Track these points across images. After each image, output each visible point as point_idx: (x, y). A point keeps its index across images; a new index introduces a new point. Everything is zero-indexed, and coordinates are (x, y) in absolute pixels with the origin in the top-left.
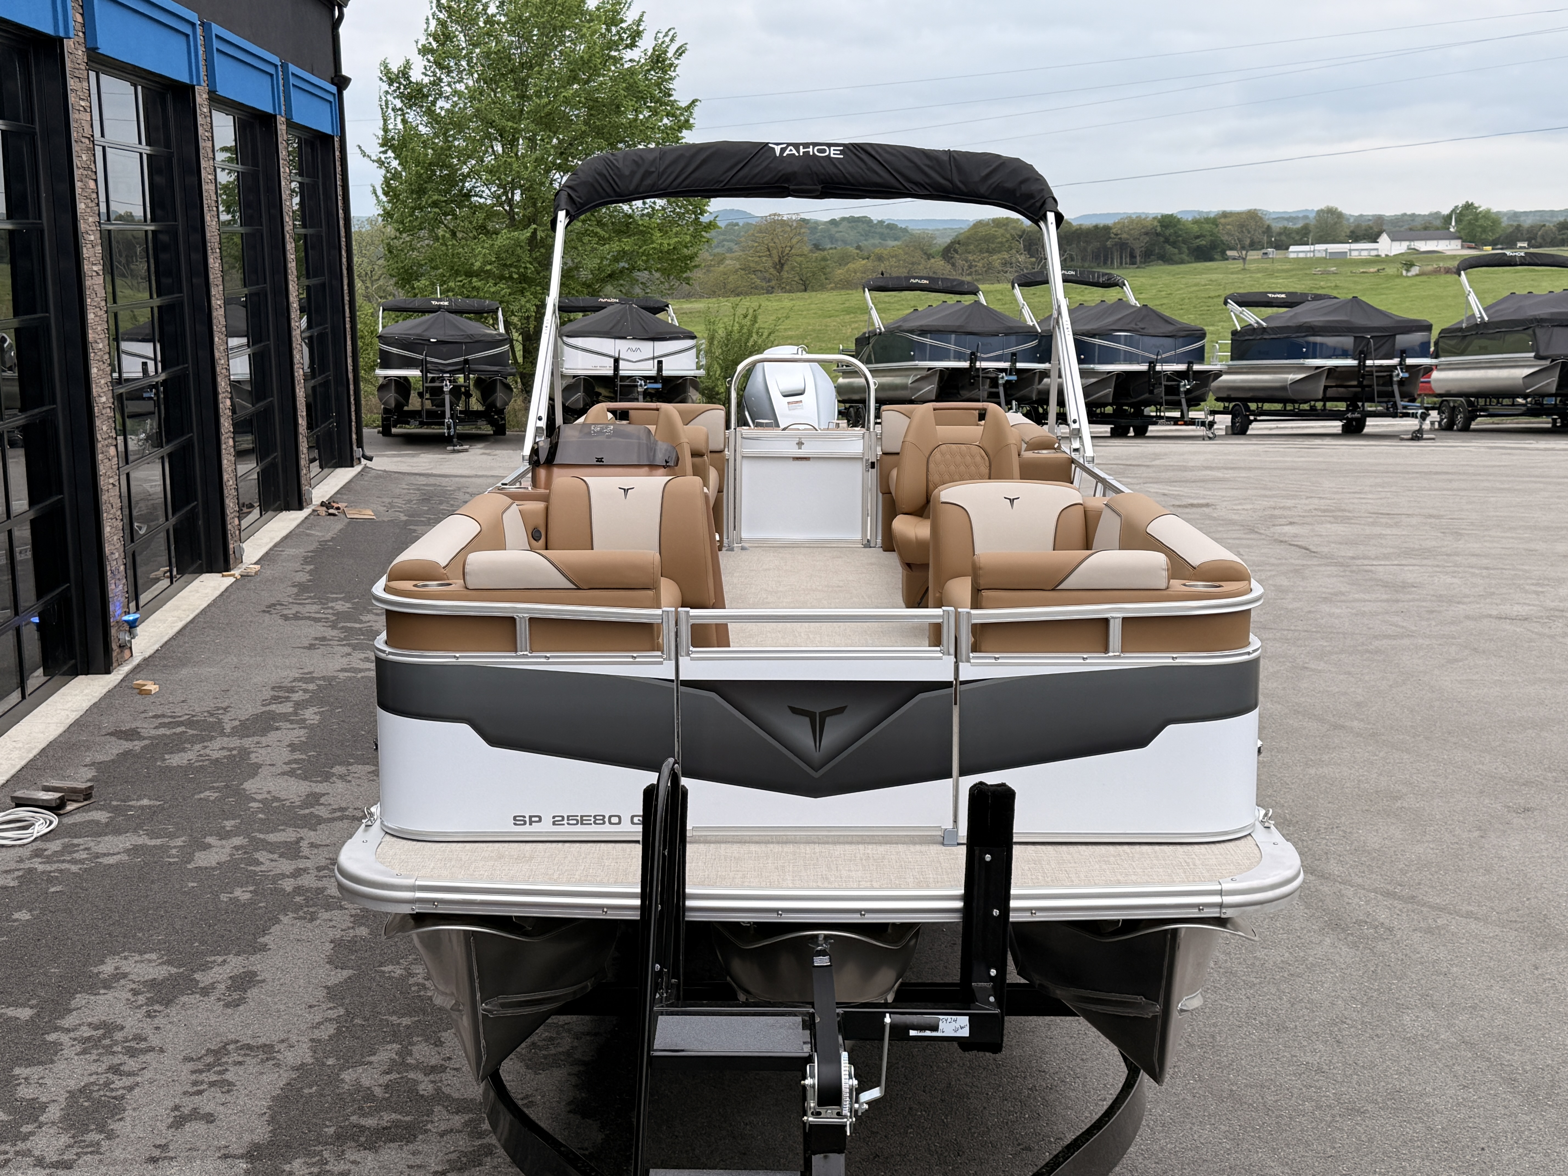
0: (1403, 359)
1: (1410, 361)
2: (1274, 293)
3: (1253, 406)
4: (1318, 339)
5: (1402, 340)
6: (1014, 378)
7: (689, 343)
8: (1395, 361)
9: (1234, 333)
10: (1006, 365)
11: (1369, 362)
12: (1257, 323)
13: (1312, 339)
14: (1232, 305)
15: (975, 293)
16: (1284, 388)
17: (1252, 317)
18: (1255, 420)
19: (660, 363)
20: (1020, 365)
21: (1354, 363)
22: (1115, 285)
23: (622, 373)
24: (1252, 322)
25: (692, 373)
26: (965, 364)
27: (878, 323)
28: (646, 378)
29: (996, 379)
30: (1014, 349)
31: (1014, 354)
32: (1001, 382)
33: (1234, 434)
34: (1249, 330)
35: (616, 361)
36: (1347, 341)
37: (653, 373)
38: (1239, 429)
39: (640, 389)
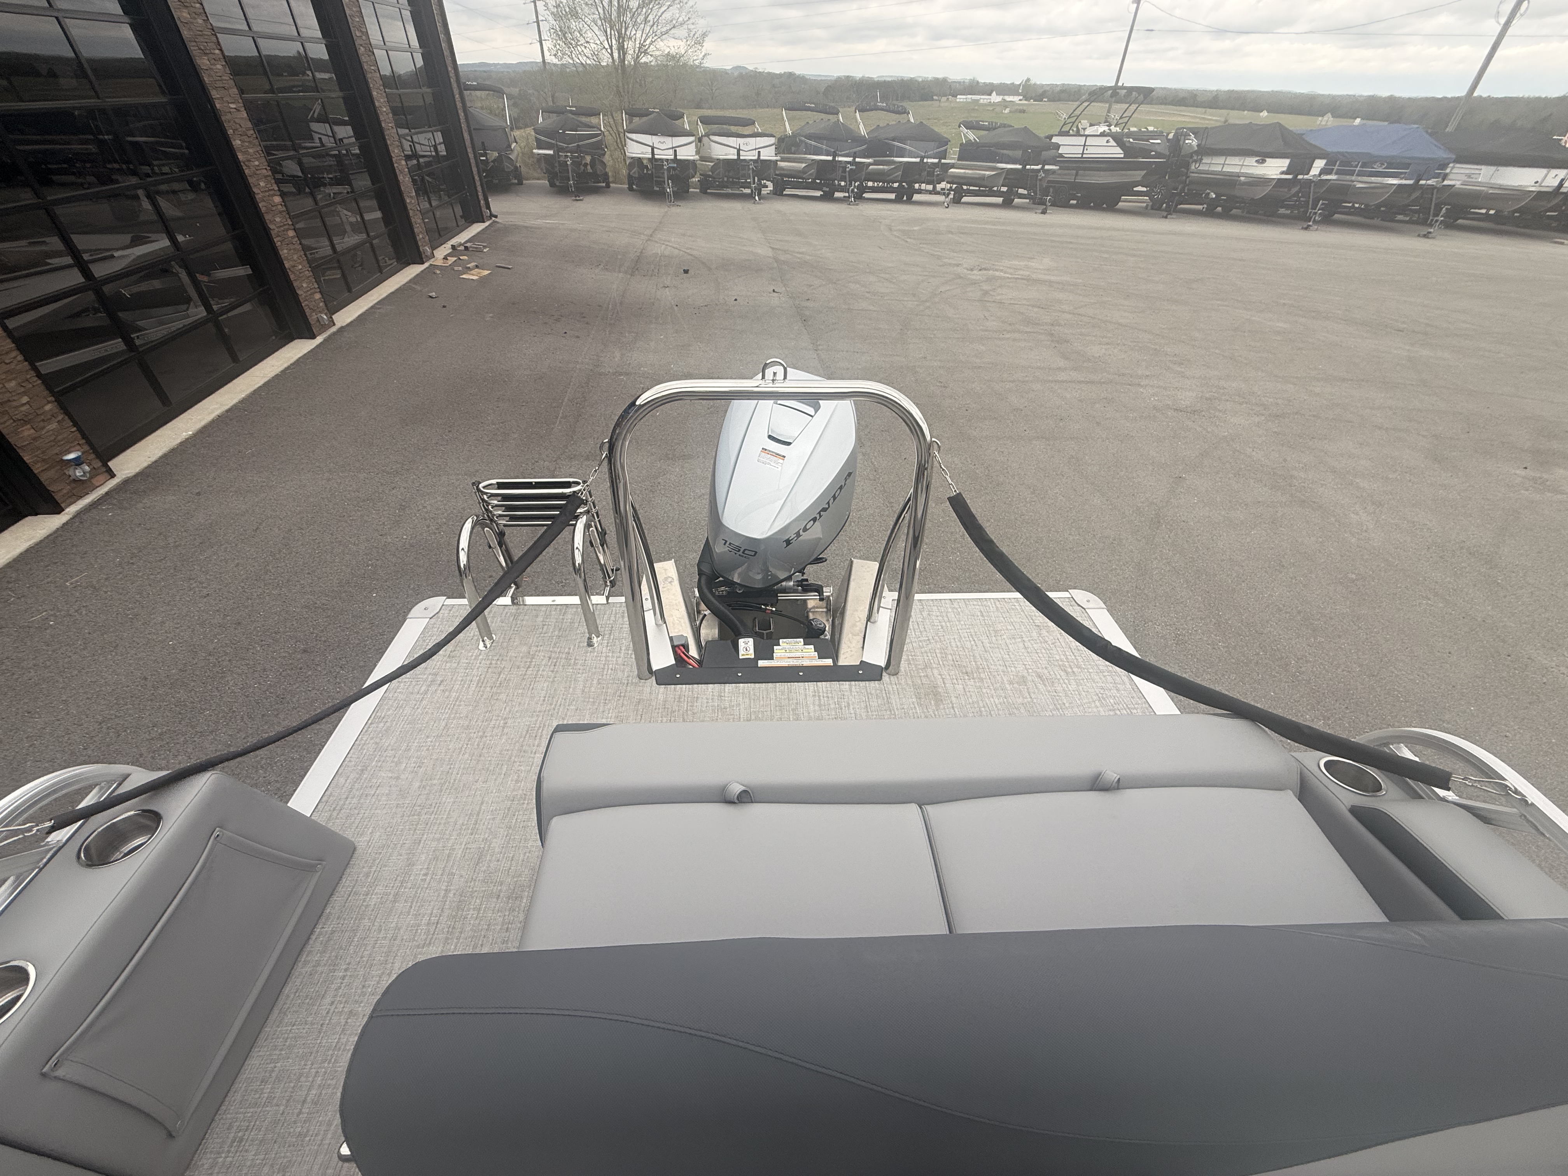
0: (1043, 166)
1: (1047, 167)
2: (983, 122)
3: (965, 187)
4: (1005, 152)
5: (1045, 154)
6: (854, 167)
7: (692, 139)
8: (1039, 167)
9: (962, 144)
10: (850, 159)
11: (1028, 167)
12: (974, 139)
13: (1002, 151)
14: (963, 128)
15: (837, 114)
16: (983, 178)
17: (971, 136)
18: (965, 196)
19: (675, 151)
20: (857, 160)
21: (1020, 167)
22: (904, 113)
23: (656, 157)
24: (972, 139)
25: (692, 158)
26: (830, 158)
27: (789, 132)
28: (667, 160)
29: (846, 168)
30: (854, 150)
31: (855, 153)
32: (848, 170)
33: (954, 203)
34: (969, 142)
35: (653, 149)
36: (1019, 153)
37: (672, 157)
38: (957, 201)
39: (665, 167)
